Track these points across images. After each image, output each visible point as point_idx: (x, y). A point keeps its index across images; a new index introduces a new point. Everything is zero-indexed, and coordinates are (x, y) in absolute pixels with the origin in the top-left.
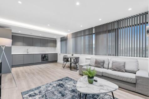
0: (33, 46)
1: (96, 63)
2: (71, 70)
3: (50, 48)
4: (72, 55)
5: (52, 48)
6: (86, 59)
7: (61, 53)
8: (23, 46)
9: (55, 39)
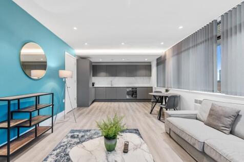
0: (116, 76)
1: (210, 115)
2: (159, 119)
3: (142, 78)
4: (167, 91)
5: (145, 78)
6: (196, 101)
7: (157, 86)
8: (106, 78)
9: (150, 62)
